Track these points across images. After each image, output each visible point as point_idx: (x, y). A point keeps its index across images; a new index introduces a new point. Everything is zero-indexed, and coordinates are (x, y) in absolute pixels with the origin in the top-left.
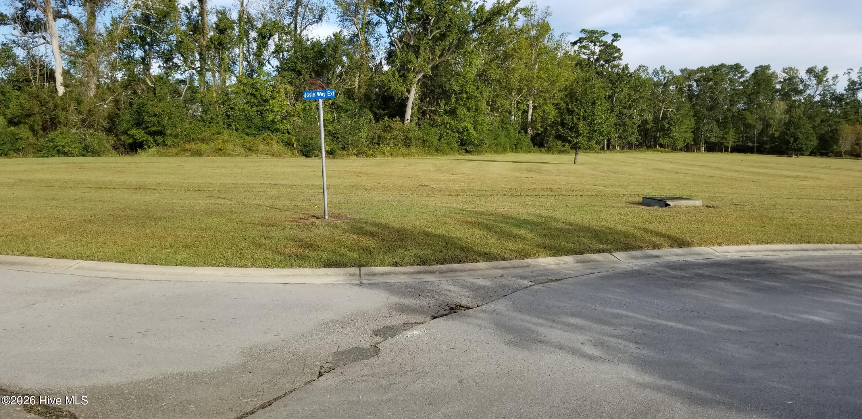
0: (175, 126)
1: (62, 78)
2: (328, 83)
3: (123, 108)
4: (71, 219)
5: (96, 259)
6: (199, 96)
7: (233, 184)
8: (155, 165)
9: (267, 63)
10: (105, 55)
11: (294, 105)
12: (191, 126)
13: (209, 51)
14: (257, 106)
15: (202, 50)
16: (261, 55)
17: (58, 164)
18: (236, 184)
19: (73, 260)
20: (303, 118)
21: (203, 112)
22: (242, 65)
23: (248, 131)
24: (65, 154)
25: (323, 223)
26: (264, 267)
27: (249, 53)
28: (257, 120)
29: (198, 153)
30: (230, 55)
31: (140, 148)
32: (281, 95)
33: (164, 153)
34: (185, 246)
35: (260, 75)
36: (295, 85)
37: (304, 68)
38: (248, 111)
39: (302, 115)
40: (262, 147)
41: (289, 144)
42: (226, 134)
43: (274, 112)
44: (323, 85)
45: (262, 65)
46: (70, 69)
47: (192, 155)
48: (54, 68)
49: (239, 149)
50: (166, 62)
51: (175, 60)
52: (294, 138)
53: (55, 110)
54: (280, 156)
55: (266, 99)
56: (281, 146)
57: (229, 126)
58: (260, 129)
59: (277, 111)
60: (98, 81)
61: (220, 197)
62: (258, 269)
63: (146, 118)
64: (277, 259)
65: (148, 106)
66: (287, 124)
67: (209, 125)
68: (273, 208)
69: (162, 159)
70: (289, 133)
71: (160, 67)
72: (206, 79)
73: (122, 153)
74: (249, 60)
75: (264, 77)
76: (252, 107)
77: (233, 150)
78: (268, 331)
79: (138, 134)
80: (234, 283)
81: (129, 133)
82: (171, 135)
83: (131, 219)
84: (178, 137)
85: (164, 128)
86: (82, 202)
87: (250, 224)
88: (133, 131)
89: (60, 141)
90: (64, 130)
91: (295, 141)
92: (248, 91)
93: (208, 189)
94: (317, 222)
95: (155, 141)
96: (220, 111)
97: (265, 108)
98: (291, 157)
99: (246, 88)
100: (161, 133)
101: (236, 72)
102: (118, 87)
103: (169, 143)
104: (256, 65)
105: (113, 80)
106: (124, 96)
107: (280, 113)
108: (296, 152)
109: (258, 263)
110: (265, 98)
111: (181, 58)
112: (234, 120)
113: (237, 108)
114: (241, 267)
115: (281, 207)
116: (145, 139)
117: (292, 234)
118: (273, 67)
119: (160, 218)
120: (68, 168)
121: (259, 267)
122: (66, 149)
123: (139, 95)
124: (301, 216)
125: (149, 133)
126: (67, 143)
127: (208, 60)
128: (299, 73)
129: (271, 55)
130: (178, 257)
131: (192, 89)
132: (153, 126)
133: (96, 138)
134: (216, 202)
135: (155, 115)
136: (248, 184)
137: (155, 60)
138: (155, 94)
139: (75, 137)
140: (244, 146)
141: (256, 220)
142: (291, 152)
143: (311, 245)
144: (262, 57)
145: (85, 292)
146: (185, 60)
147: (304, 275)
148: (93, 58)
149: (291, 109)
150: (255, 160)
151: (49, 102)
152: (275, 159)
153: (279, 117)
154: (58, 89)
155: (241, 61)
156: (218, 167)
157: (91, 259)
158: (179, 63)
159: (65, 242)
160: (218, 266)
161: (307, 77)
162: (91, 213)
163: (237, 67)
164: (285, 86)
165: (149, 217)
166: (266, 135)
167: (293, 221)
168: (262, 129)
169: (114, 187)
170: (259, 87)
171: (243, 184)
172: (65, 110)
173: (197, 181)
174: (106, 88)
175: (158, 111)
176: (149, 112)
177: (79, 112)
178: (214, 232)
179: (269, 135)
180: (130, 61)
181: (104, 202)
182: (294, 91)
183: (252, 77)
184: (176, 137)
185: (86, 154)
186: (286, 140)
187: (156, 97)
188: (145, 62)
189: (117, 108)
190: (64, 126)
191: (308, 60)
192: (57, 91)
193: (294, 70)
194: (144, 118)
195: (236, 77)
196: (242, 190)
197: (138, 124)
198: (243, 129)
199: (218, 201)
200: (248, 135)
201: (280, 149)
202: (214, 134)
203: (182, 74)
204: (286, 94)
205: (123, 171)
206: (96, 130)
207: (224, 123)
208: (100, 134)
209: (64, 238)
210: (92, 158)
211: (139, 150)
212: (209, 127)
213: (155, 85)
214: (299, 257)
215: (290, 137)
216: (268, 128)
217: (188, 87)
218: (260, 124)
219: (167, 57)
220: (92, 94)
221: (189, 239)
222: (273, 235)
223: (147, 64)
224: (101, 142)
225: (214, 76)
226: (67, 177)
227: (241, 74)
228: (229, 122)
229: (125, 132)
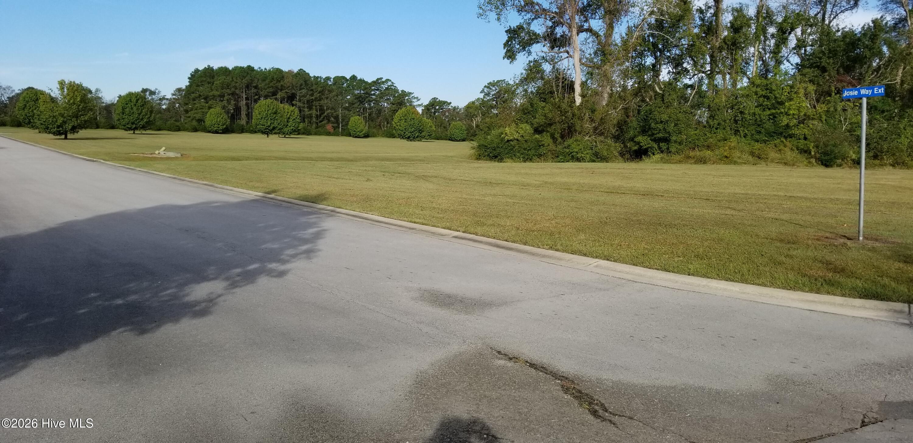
0: (680, 133)
1: (580, 88)
2: (860, 79)
3: (632, 115)
4: (589, 220)
5: (613, 260)
6: (706, 101)
7: (743, 194)
8: (661, 172)
9: (785, 62)
10: (618, 65)
11: (815, 107)
12: (696, 132)
13: (721, 52)
14: (769, 109)
15: (713, 52)
16: (779, 52)
17: (572, 168)
18: (747, 194)
19: (591, 259)
20: (824, 122)
21: (710, 117)
22: (756, 64)
23: (758, 137)
24: (578, 160)
25: (856, 245)
26: (784, 288)
27: (765, 51)
28: (769, 125)
29: (702, 161)
30: (744, 55)
31: (644, 155)
32: (800, 95)
33: (667, 160)
34: (697, 256)
35: (775, 75)
36: (818, 84)
37: (831, 64)
38: (759, 115)
39: (824, 117)
40: (773, 154)
41: (805, 151)
42: (734, 141)
43: (789, 115)
44: (853, 81)
45: (779, 63)
46: (587, 80)
47: (695, 163)
48: (573, 79)
49: (746, 156)
50: (676, 67)
51: (685, 65)
52: (812, 144)
53: (572, 119)
54: (793, 165)
55: (782, 101)
56: (796, 154)
57: (737, 132)
58: (771, 135)
59: (793, 114)
60: (612, 90)
61: (729, 208)
62: (778, 290)
63: (653, 125)
64: (800, 282)
65: (656, 113)
66: (804, 128)
67: (715, 131)
68: (791, 223)
69: (666, 166)
70: (805, 139)
71: (669, 72)
72: (716, 82)
73: (627, 159)
74: (764, 58)
75: (780, 76)
76: (764, 110)
77: (739, 158)
78: (795, 361)
79: (644, 141)
80: (751, 301)
81: (636, 139)
82: (675, 142)
83: (643, 224)
84: (683, 144)
85: (670, 135)
86: (597, 205)
87: (767, 239)
88: (640, 138)
89: (575, 148)
90: (579, 137)
91: (813, 148)
92: (761, 93)
93: (717, 198)
94: (849, 243)
95: (660, 148)
96: (729, 114)
97: (779, 111)
98: (807, 166)
99: (758, 89)
100: (666, 140)
101: (748, 73)
102: (629, 95)
103: (673, 149)
104: (772, 63)
105: (624, 88)
106: (634, 103)
107: (797, 117)
108: (813, 160)
109: (778, 283)
110: (780, 100)
111: (691, 62)
112: (742, 125)
113: (747, 112)
114: (759, 285)
115: (802, 223)
116: (650, 145)
117: (819, 254)
118: (792, 65)
119: (671, 226)
120: (582, 172)
121: (780, 288)
122: (579, 155)
123: (647, 102)
124: (828, 235)
125: (655, 140)
126: (581, 149)
127: (719, 62)
128: (824, 70)
129: (791, 51)
130: (691, 266)
131: (700, 94)
132: (659, 133)
133: (605, 145)
134: (726, 213)
135: (661, 122)
136: (760, 195)
137: (665, 66)
138: (663, 100)
139: (587, 144)
140: (752, 154)
141: (774, 235)
142: (807, 161)
143: (843, 270)
144: (780, 55)
145: (604, 290)
146: (695, 64)
147: (834, 304)
148: (608, 68)
149: (811, 112)
150: (764, 168)
151: (568, 112)
152: (788, 168)
153: (795, 121)
154: (576, 100)
155: (755, 61)
156: (724, 176)
157: (608, 260)
158: (689, 67)
159: (585, 241)
160: (733, 281)
161: (833, 73)
162: (606, 215)
163: (750, 67)
164: (806, 85)
165: (659, 223)
166: (778, 141)
167: (818, 240)
168: (774, 135)
169: (624, 192)
170: (774, 88)
171: (754, 195)
172: (581, 119)
173: (704, 190)
174: (618, 96)
175: (665, 117)
176: (656, 119)
177: (592, 121)
178: (728, 244)
179: (782, 141)
180: (641, 68)
181: (616, 206)
182: (816, 91)
183: (766, 78)
184: (680, 144)
185: (596, 160)
186: (802, 147)
187: (664, 103)
188: (655, 70)
189: (626, 116)
190: (579, 134)
191: (836, 54)
192: (575, 102)
193: (818, 67)
194: (650, 125)
195: (749, 78)
196: (754, 201)
197: (644, 131)
198: (752, 135)
199: (729, 212)
200: (758, 141)
201: (794, 157)
202: (719, 141)
203: (690, 79)
204: (806, 95)
205: (630, 177)
206: (606, 137)
207: (731, 129)
208: (610, 141)
209: (584, 237)
210: (601, 164)
211: (643, 157)
212: (715, 133)
213: (664, 91)
214: (828, 281)
215: (807, 144)
216: (781, 134)
217: (696, 92)
218: (772, 129)
219: (677, 62)
220: (604, 103)
221: (701, 249)
222: (795, 253)
223: (657, 70)
224: (609, 149)
225: (724, 79)
226: (582, 181)
227: (754, 74)
228: (737, 127)
229: (632, 139)
